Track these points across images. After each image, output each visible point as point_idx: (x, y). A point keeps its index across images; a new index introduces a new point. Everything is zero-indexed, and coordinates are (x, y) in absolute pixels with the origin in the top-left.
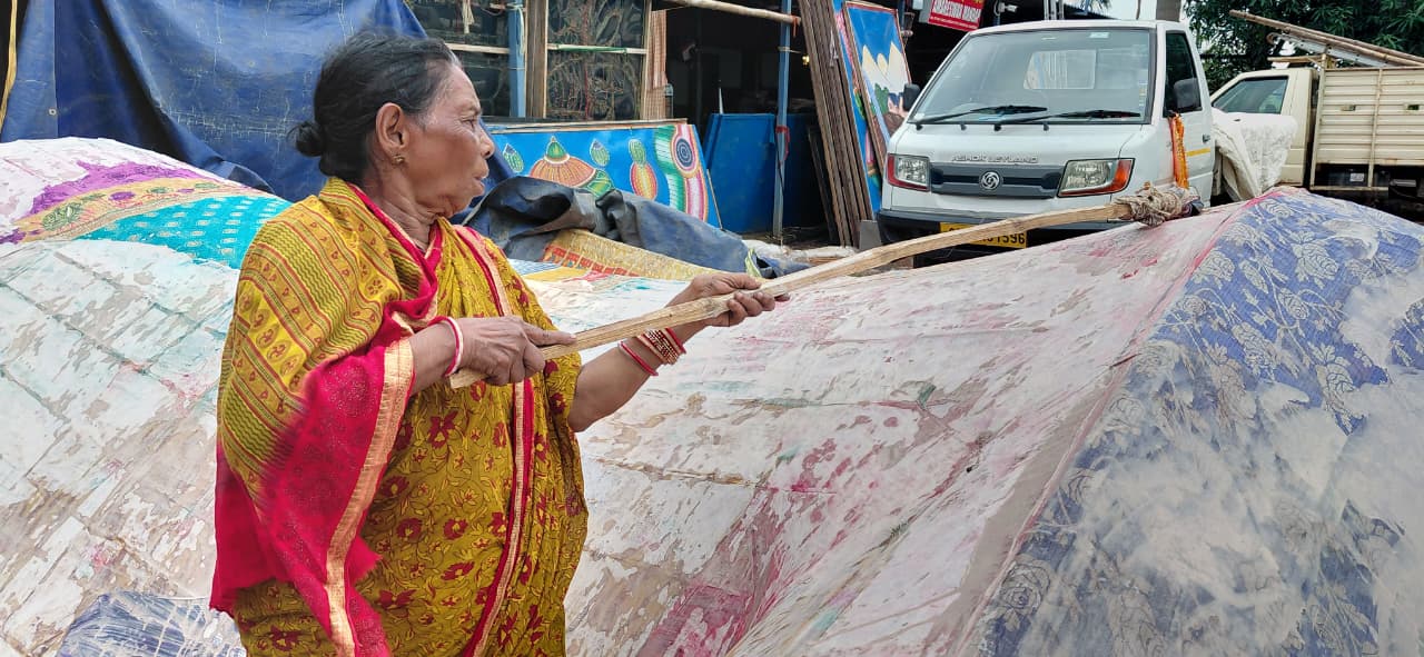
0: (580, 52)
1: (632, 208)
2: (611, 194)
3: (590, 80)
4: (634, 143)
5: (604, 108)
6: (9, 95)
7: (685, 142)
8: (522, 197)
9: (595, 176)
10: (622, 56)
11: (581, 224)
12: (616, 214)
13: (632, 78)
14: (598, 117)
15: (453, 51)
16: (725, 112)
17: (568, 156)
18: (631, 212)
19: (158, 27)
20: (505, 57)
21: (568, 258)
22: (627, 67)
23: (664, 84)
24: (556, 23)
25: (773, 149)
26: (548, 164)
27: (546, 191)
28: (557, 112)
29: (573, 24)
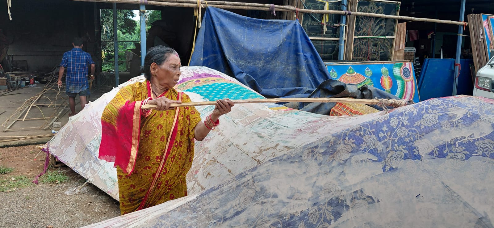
0: (367, 38)
1: (370, 91)
2: (364, 86)
3: (370, 47)
4: (384, 69)
5: (375, 56)
6: (192, 55)
7: (407, 69)
8: (330, 86)
9: (366, 80)
10: (384, 39)
11: (350, 96)
12: (365, 93)
13: (388, 46)
14: (373, 59)
15: (311, 40)
16: (443, 58)
17: (356, 73)
18: (370, 92)
19: (229, 37)
20: (338, 41)
21: (343, 106)
22: (386, 43)
23: (404, 48)
24: (358, 29)
25: (453, 72)
26: (347, 75)
27: (337, 84)
28: (356, 58)
29: (365, 29)
